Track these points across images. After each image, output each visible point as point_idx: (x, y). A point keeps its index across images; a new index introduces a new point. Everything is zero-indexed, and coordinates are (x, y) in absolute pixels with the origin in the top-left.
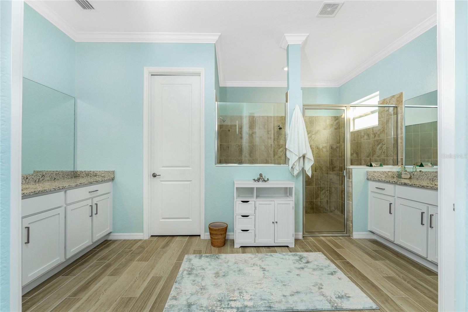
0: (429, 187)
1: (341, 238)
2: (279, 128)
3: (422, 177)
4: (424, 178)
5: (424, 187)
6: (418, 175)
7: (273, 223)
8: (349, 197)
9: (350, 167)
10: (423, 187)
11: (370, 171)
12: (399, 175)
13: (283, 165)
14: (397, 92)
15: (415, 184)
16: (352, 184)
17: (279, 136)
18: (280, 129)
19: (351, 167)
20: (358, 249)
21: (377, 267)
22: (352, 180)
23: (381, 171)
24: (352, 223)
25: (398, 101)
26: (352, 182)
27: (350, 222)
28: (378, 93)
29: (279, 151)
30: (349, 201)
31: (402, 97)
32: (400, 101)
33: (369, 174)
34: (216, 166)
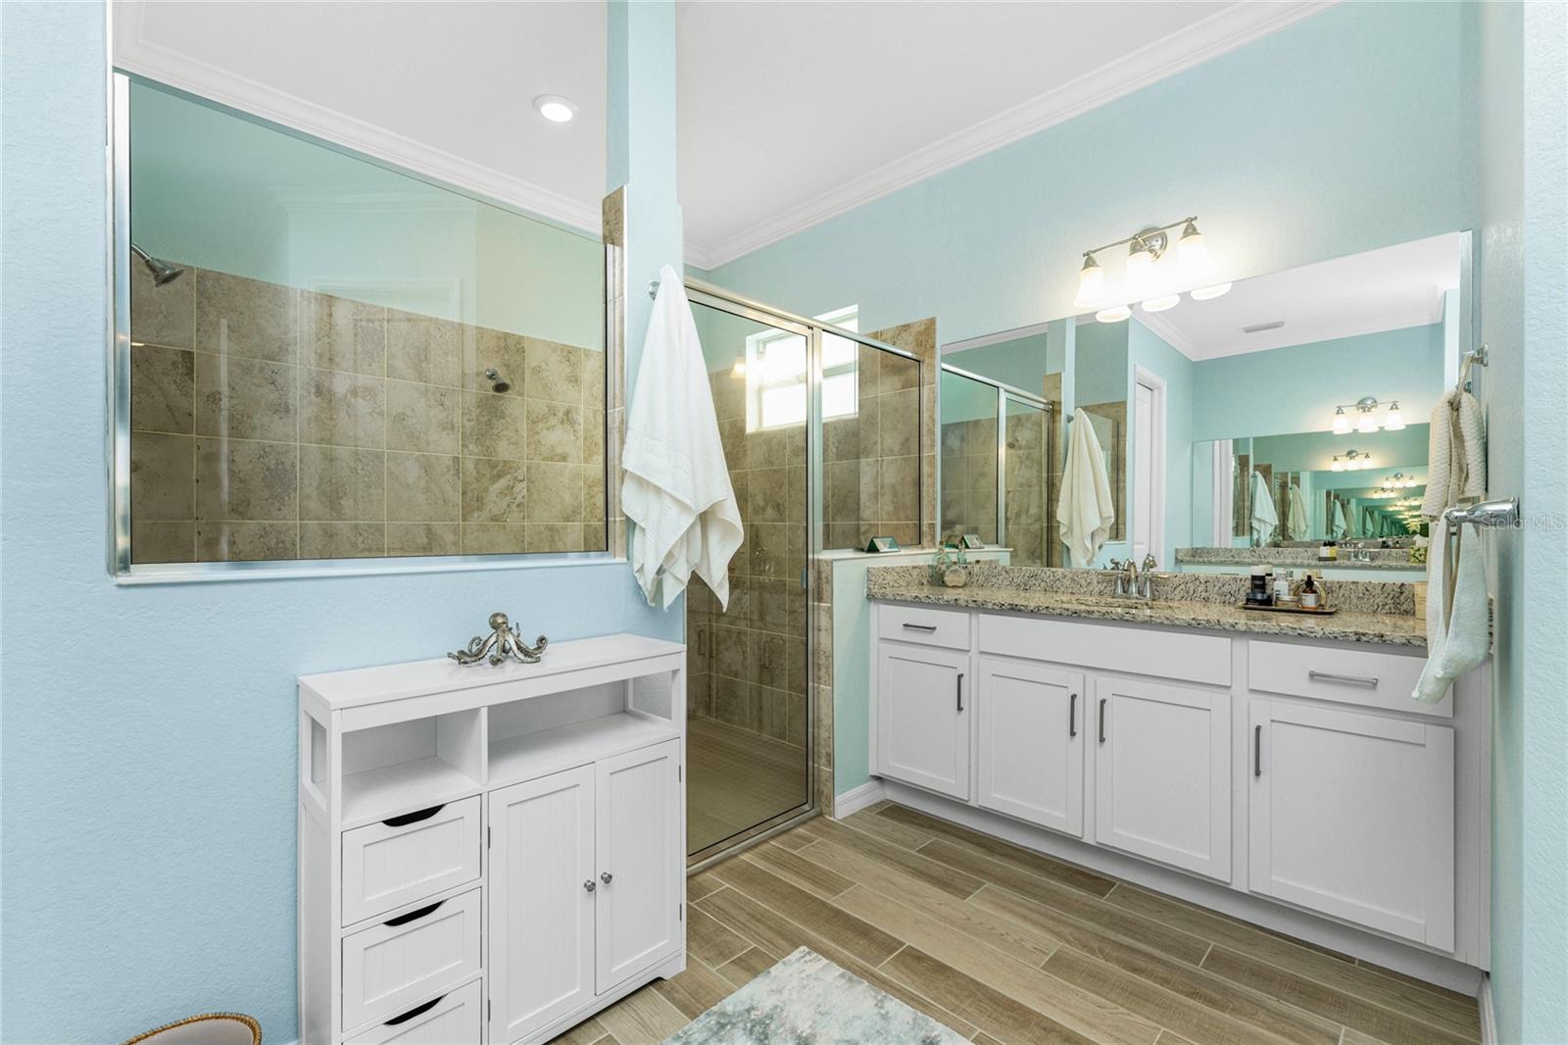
0: (1096, 615)
1: (801, 830)
2: (492, 383)
3: (994, 580)
4: (1000, 582)
5: (1080, 616)
6: (983, 573)
7: (591, 887)
8: (819, 669)
9: (821, 557)
10: (1075, 616)
11: (876, 566)
12: (937, 579)
13: (579, 558)
14: (917, 316)
15: (1047, 607)
16: (831, 617)
17: (494, 421)
18: (501, 388)
19: (826, 555)
20: (890, 869)
21: (993, 928)
22: (832, 603)
23: (899, 565)
24: (831, 762)
25: (919, 344)
26: (830, 611)
27: (823, 760)
28: (854, 309)
29: (491, 489)
30: (818, 683)
31: (934, 333)
32: (928, 346)
33: (873, 578)
34: (120, 586)
